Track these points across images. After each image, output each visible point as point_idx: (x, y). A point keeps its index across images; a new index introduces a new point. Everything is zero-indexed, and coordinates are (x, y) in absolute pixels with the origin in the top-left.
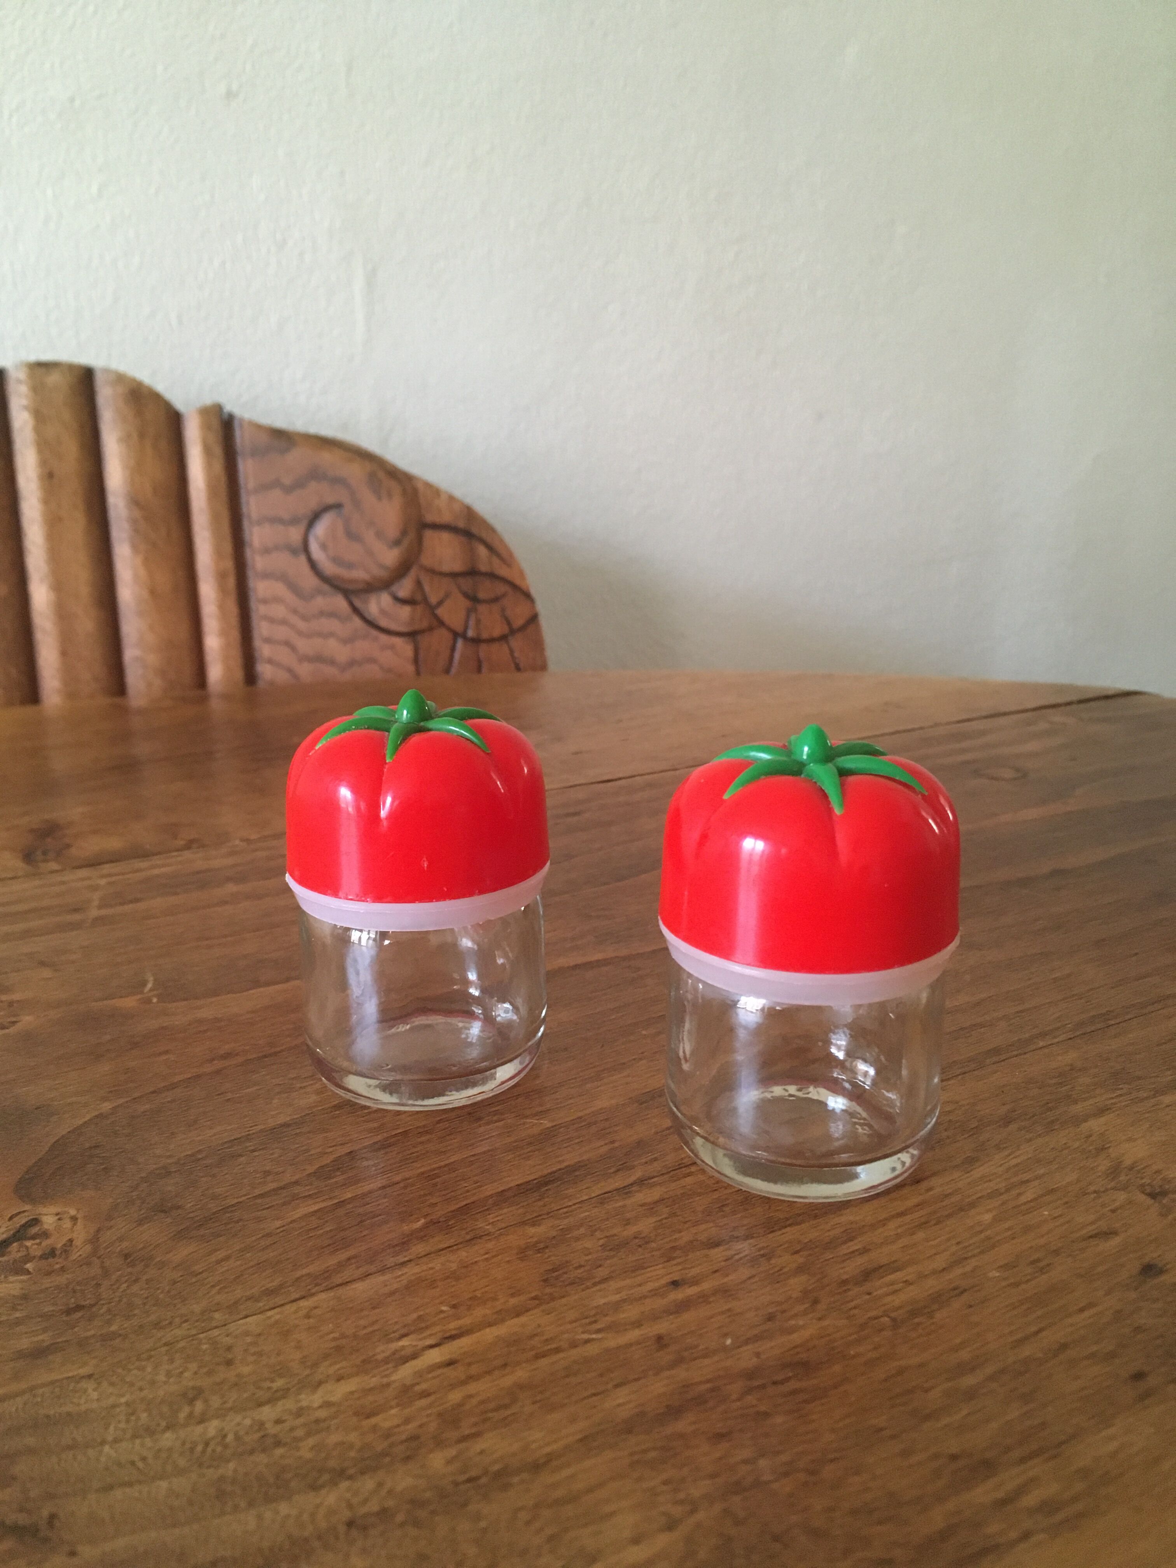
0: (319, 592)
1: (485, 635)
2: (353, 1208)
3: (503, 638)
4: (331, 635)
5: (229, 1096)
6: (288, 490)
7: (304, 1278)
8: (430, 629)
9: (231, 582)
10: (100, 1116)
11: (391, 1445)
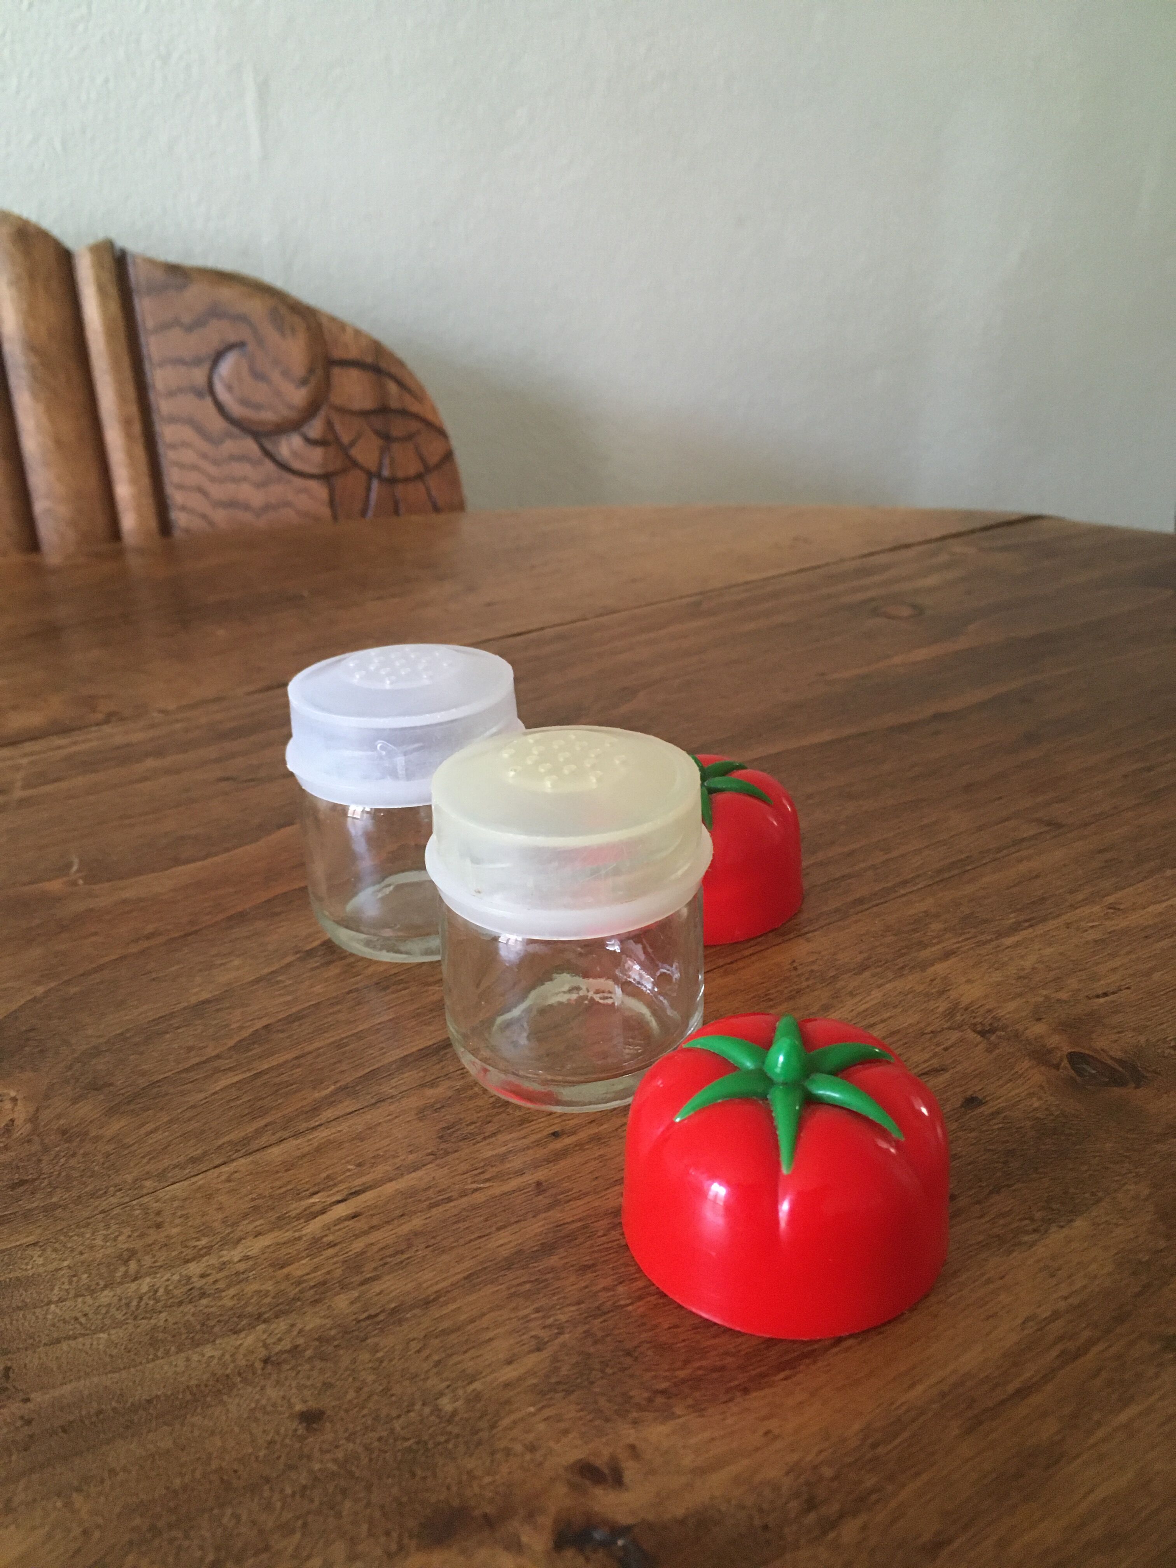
0: (229, 435)
1: (400, 474)
2: (269, 1078)
3: (419, 477)
4: (245, 479)
5: (154, 975)
6: (189, 329)
7: (225, 1146)
8: (344, 471)
9: (137, 428)
10: (35, 1000)
11: (301, 1292)
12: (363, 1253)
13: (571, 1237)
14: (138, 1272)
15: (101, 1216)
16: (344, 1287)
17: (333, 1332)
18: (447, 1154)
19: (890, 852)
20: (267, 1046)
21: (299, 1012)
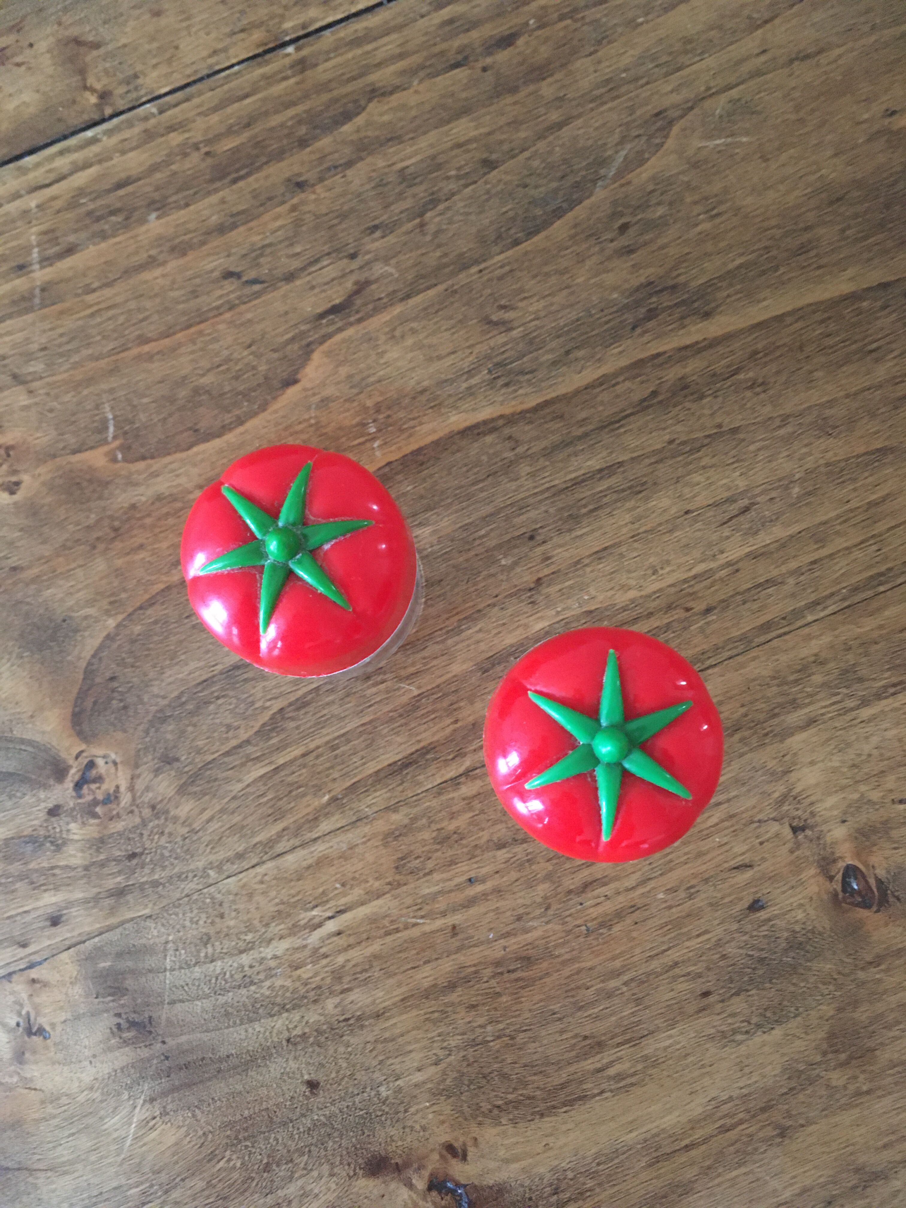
2: (284, 776)
7: (258, 845)
10: (110, 637)
12: (343, 966)
13: (467, 980)
14: (213, 955)
15: (186, 899)
16: (332, 993)
17: (325, 1027)
18: (399, 885)
19: (823, 547)
20: (282, 736)
21: (305, 695)
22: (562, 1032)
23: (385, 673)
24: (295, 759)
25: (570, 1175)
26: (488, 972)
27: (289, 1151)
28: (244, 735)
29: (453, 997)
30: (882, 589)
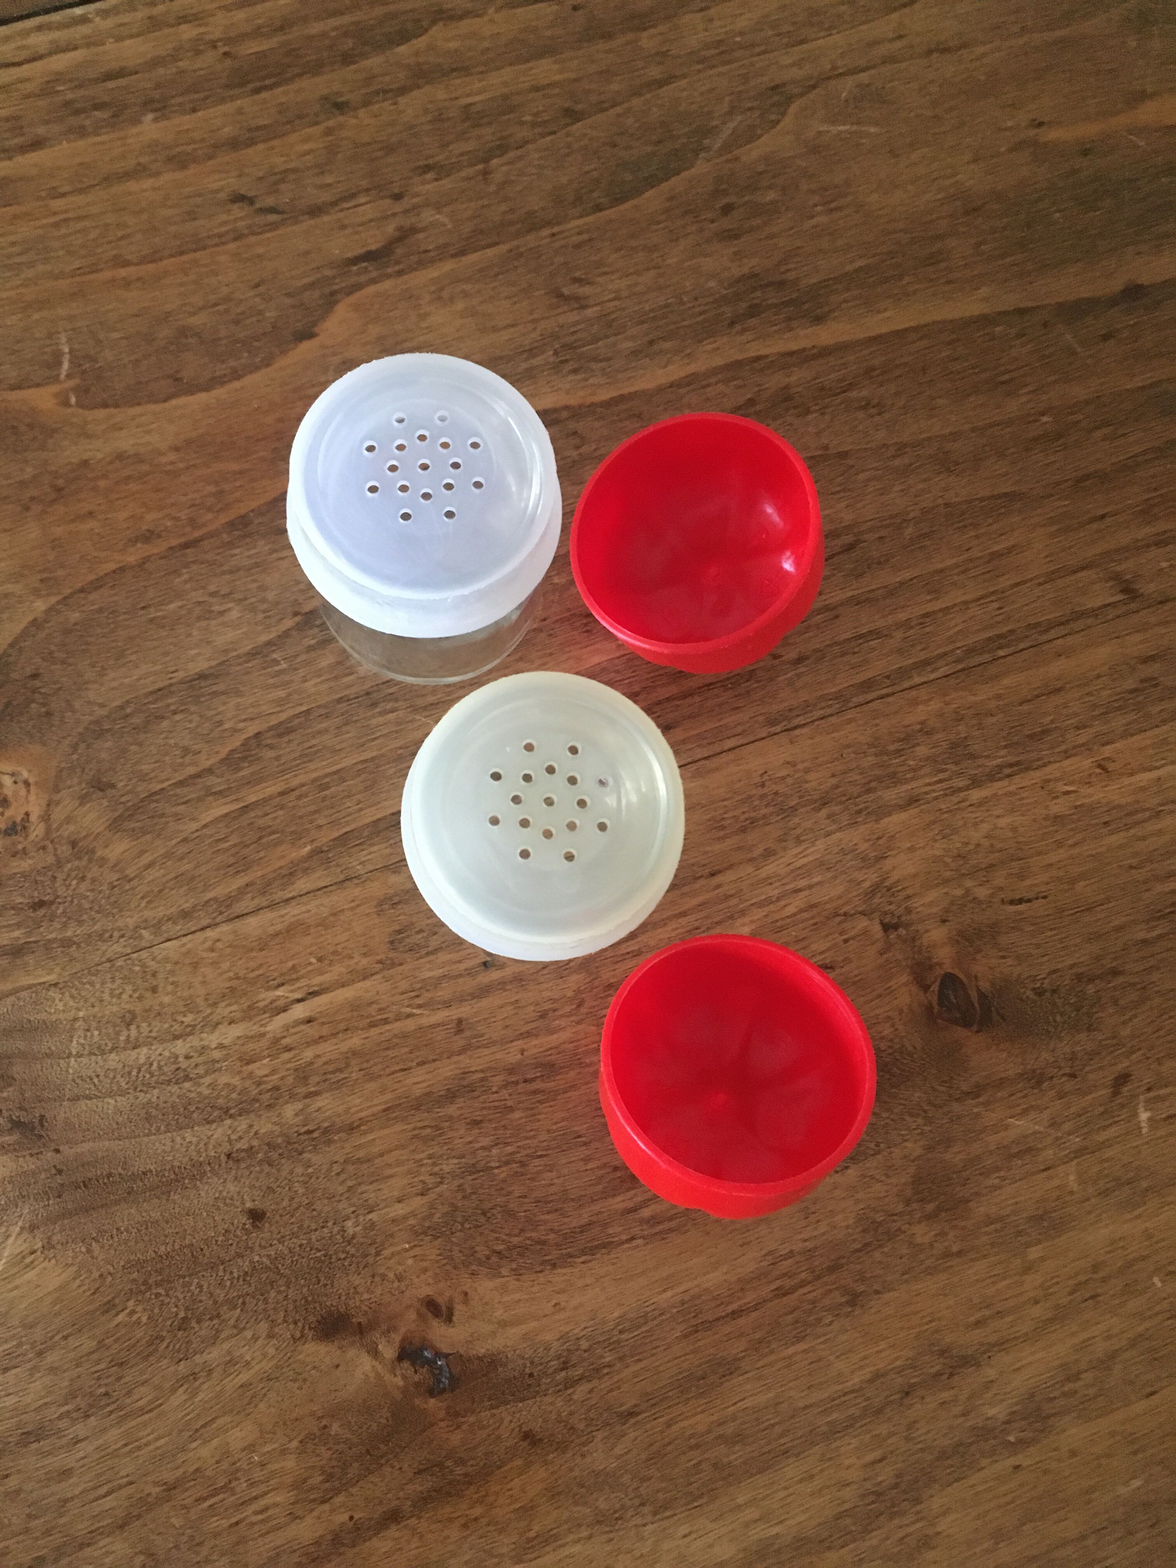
2: (256, 817)
7: (212, 902)
10: (36, 623)
11: (259, 1093)
12: (312, 1063)
13: (471, 1089)
14: (137, 1039)
15: (108, 965)
16: (292, 1096)
17: (280, 1140)
18: (393, 965)
19: (937, 599)
20: (255, 768)
21: (290, 719)
22: (587, 1160)
23: (396, 700)
24: (271, 798)
25: (584, 1344)
26: (499, 1080)
27: (215, 1302)
28: (205, 762)
29: (451, 1110)
30: (1001, 653)
